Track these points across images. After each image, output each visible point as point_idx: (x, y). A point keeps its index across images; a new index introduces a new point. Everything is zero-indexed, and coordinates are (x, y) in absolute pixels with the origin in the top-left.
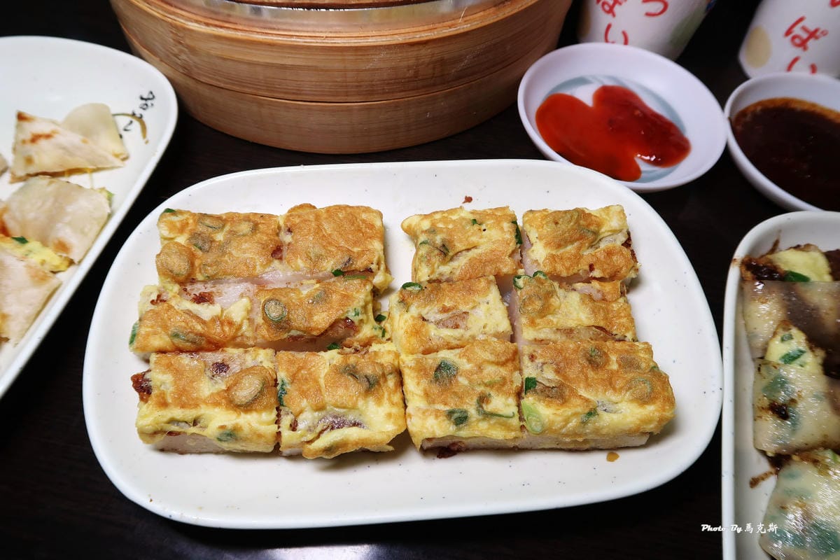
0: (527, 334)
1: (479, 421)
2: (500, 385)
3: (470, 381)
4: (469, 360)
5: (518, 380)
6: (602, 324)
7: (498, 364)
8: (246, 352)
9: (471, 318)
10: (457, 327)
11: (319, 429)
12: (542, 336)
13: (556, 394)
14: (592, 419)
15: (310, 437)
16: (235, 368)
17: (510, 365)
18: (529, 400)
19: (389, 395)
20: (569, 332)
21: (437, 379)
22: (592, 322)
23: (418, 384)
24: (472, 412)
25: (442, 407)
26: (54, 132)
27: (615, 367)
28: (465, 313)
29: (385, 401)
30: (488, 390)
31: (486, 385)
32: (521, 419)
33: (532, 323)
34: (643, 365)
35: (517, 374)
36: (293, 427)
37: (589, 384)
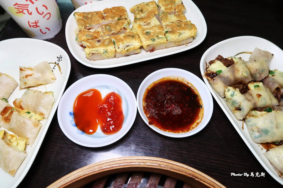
0: (164, 24)
1: (157, 40)
2: (160, 33)
3: (154, 34)
4: (152, 30)
5: (164, 32)
6: (179, 20)
7: (159, 29)
8: (103, 37)
9: (151, 23)
10: (148, 25)
11: (124, 48)
12: (167, 24)
13: (173, 32)
14: (181, 35)
15: (122, 50)
16: (102, 40)
17: (161, 29)
18: (167, 35)
19: (137, 39)
20: (173, 22)
21: (147, 35)
22: (177, 19)
23: (143, 36)
24: (156, 38)
25: (149, 39)
27: (184, 26)
28: (149, 23)
29: (137, 40)
30: (158, 35)
31: (157, 34)
32: (166, 38)
33: (164, 21)
34: (189, 24)
35: (163, 31)
36: (119, 48)
37: (179, 30)
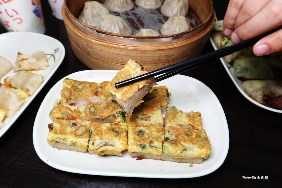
0: (168, 125)
1: (149, 148)
2: (157, 138)
3: (148, 136)
4: (149, 130)
5: (163, 138)
6: (192, 124)
7: (157, 132)
9: (151, 118)
10: (147, 120)
11: (100, 146)
12: (172, 126)
13: (175, 143)
14: (185, 151)
15: (97, 148)
16: (78, 125)
17: (161, 133)
18: (166, 144)
19: (123, 138)
20: (181, 125)
21: (138, 135)
22: (189, 123)
23: (132, 135)
24: (148, 145)
25: (138, 143)
26: (28, 58)
27: (194, 137)
28: (150, 116)
29: (121, 139)
30: (153, 140)
31: (153, 138)
32: (162, 149)
33: (170, 121)
34: (203, 137)
35: (163, 136)
36: (93, 144)
37: (185, 141)
